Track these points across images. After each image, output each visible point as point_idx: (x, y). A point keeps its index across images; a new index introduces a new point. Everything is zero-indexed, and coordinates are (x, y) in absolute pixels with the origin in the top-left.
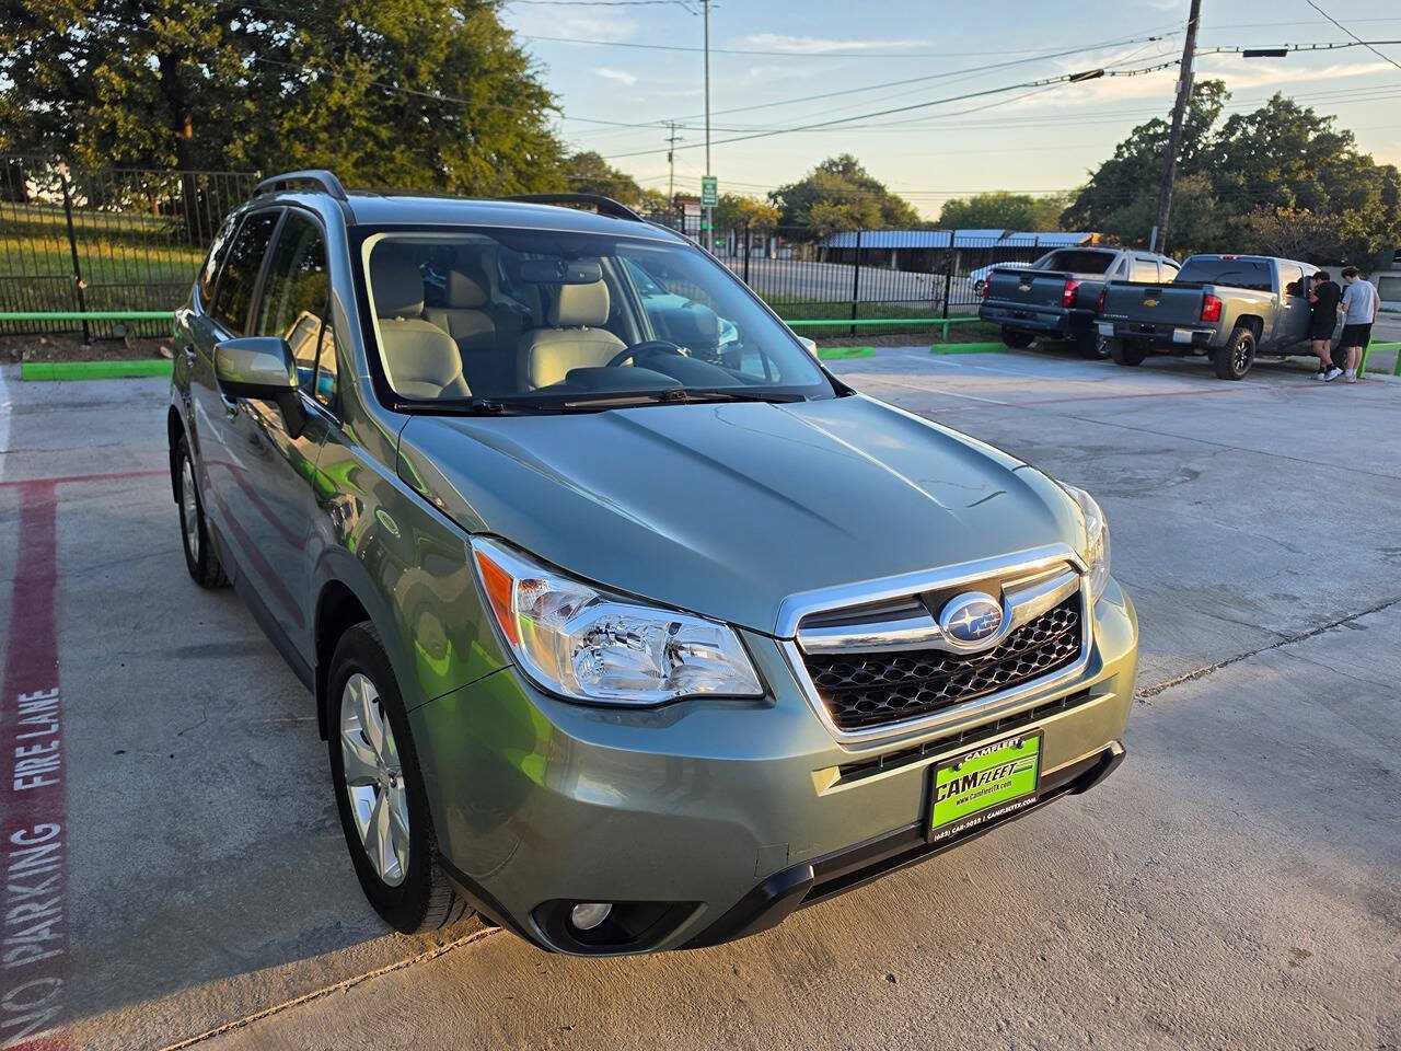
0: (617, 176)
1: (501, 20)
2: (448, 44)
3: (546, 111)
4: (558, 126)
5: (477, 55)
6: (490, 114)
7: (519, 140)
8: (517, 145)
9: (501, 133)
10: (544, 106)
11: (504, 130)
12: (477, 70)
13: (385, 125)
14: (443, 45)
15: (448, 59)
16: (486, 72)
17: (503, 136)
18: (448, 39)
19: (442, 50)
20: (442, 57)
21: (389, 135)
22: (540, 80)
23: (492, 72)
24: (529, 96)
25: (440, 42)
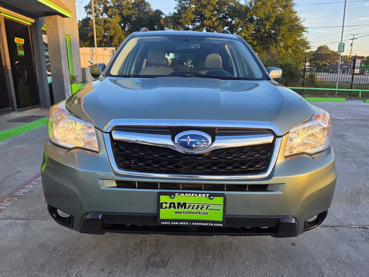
0: (333, 52)
1: (294, 9)
2: (276, 17)
3: (303, 33)
4: (307, 37)
5: (284, 19)
6: (285, 35)
7: (294, 42)
8: (293, 43)
9: (288, 40)
10: (302, 32)
11: (289, 39)
12: (283, 23)
13: (255, 41)
14: (274, 18)
15: (275, 21)
16: (286, 23)
17: (288, 41)
18: (276, 16)
19: (274, 19)
20: (273, 21)
21: (256, 43)
22: (302, 24)
23: (287, 23)
24: (298, 29)
25: (273, 17)
